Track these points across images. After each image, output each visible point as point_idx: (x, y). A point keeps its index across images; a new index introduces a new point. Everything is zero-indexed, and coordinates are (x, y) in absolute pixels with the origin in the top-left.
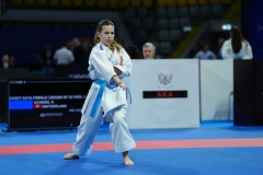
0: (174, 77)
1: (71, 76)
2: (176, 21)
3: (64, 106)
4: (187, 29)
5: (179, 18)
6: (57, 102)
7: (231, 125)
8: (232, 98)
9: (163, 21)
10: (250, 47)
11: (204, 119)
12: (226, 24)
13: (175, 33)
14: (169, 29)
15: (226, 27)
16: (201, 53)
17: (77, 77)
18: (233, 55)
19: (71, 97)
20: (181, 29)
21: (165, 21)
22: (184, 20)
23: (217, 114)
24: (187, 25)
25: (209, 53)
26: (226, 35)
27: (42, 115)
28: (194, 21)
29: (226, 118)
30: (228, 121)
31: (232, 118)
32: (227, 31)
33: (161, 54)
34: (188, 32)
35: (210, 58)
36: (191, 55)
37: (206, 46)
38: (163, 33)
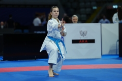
0: (88, 33)
4: (95, 8)
7: (118, 57)
8: (118, 43)
11: (103, 54)
12: (115, 5)
13: (88, 10)
14: (85, 8)
16: (102, 20)
17: (38, 32)
18: (119, 21)
20: (92, 8)
21: (83, 4)
23: (110, 51)
24: (95, 6)
25: (106, 20)
26: (115, 11)
29: (115, 53)
30: (116, 55)
31: (118, 53)
33: (81, 21)
34: (95, 9)
35: (107, 23)
36: (97, 21)
37: (104, 17)
38: (82, 10)
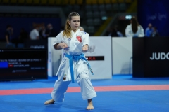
1: (32, 47)
2: (97, 13)
3: (28, 66)
5: (99, 11)
6: (23, 63)
9: (89, 14)
10: (142, 30)
15: (128, 17)
19: (32, 60)
22: (102, 13)
27: (14, 71)
28: (108, 13)
32: (128, 20)
